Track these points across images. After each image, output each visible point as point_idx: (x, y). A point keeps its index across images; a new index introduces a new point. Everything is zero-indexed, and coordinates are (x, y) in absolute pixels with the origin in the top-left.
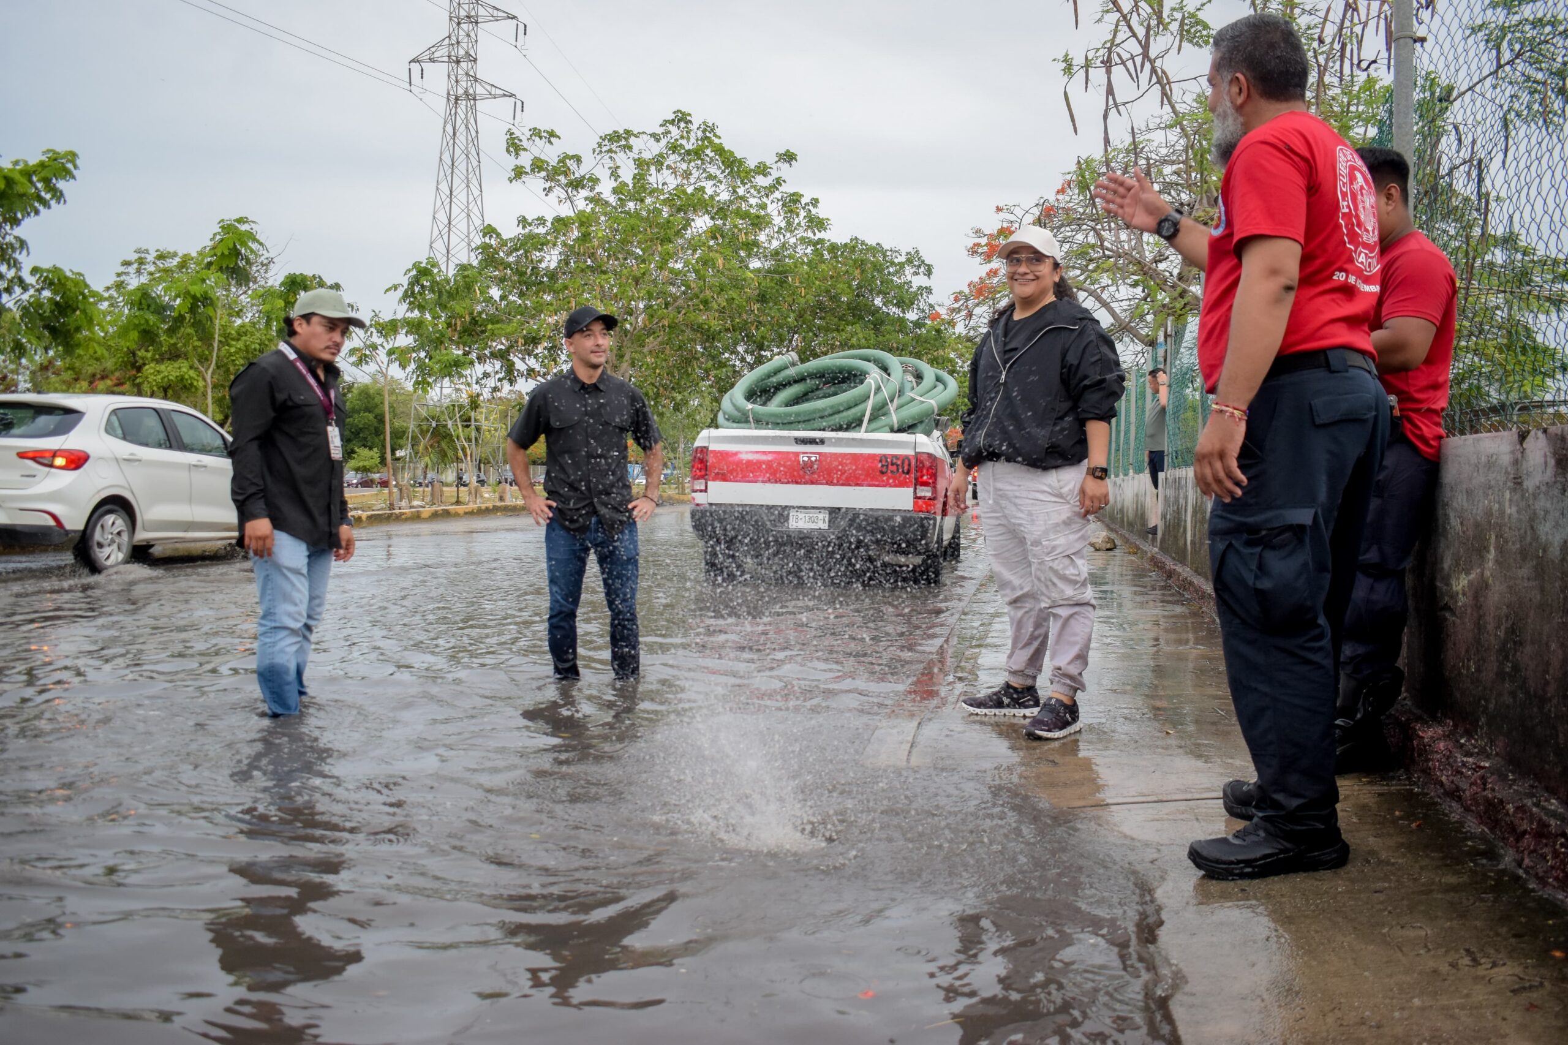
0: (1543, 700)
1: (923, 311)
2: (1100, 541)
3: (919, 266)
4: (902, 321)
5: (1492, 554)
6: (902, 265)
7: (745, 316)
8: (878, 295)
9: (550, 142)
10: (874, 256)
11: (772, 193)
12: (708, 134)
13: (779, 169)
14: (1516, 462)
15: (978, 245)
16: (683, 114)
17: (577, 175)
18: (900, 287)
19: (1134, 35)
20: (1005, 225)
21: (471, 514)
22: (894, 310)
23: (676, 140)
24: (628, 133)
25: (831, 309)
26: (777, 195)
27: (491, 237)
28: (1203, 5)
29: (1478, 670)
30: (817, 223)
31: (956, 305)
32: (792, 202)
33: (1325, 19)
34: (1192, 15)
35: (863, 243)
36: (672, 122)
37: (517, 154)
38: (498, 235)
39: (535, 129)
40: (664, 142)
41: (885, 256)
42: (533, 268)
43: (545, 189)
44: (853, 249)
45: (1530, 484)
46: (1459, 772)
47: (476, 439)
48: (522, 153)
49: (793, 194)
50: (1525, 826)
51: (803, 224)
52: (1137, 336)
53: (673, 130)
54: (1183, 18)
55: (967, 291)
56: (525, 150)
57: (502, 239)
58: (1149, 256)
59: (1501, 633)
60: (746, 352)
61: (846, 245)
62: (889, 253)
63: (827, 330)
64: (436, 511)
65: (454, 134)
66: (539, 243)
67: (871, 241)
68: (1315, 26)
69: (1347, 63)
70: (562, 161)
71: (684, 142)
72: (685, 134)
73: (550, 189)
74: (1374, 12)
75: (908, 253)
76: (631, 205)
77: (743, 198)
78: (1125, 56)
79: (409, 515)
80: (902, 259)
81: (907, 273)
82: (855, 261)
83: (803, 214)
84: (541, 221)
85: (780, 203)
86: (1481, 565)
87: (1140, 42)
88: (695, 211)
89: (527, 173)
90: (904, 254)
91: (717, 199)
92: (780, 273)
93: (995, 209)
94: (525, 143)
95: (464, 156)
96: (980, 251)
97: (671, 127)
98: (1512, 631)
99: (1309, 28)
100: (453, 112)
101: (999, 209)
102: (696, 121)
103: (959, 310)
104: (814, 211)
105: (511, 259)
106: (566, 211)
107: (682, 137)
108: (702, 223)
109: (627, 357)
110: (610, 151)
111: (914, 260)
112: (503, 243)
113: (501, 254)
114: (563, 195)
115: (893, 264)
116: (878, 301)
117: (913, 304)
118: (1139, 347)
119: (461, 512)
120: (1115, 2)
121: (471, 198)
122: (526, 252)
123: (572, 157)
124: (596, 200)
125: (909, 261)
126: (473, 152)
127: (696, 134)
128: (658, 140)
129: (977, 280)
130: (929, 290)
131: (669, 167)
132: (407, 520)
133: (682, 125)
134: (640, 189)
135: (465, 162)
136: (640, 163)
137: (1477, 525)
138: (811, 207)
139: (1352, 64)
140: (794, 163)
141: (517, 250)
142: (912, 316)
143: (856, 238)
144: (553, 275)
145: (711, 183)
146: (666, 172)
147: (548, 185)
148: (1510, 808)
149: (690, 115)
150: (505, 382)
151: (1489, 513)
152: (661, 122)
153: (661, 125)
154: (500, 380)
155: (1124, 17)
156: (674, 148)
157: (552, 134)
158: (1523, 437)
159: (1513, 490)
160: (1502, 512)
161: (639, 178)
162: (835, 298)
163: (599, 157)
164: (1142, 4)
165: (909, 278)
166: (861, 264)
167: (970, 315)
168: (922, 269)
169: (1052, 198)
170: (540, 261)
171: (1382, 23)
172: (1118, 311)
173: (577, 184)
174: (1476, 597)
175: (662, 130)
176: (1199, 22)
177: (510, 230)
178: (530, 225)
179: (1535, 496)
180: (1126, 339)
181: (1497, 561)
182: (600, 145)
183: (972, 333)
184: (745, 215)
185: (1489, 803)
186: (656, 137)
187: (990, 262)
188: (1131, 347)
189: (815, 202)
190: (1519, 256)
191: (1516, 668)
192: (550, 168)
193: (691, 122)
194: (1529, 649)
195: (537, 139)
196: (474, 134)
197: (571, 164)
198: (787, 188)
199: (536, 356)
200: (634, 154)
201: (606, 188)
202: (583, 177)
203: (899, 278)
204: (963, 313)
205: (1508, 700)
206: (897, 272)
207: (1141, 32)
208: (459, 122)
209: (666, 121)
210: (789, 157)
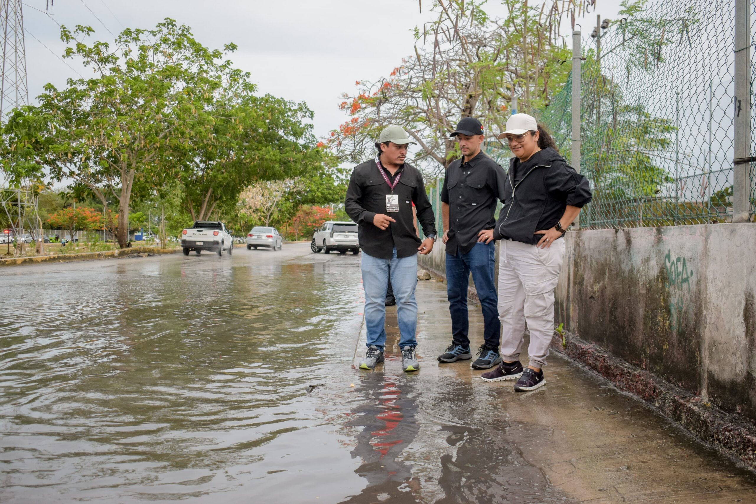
0: (623, 328)
1: (308, 139)
2: (422, 275)
3: (306, 112)
4: (295, 144)
5: (607, 276)
6: (295, 111)
7: (205, 142)
8: (281, 129)
9: (88, 34)
10: (280, 106)
11: (224, 69)
12: (185, 33)
13: (226, 54)
14: (614, 241)
15: (345, 103)
16: (171, 20)
17: (106, 55)
18: (295, 123)
19: (449, 18)
20: (362, 93)
21: (45, 261)
22: (291, 138)
23: (166, 35)
24: (138, 31)
25: (253, 137)
26: (227, 70)
27: (50, 91)
28: (483, 3)
29: (603, 321)
30: (250, 87)
31: (332, 138)
32: (235, 75)
33: (541, 13)
34: (478, 7)
35: (273, 97)
36: (164, 25)
37: (68, 41)
38: (55, 90)
39: (79, 26)
40: (158, 36)
41: (285, 105)
42: (75, 111)
43: (84, 63)
44: (267, 101)
45: (619, 249)
46: (596, 359)
47: (21, 213)
48: (71, 40)
49: (236, 70)
50: (617, 372)
51: (240, 87)
52: (436, 158)
53: (165, 30)
54: (473, 9)
55: (339, 130)
56: (73, 38)
57: (57, 92)
58: (442, 112)
59: (610, 305)
60: (201, 161)
61: (262, 99)
62: (288, 104)
63: (251, 149)
64: (25, 260)
65: (7, 17)
66: (83, 95)
67: (278, 97)
68: (537, 15)
69: (553, 32)
70: (97, 46)
71: (170, 37)
72: (171, 32)
73: (88, 62)
74: (566, 8)
75: (299, 104)
76: (136, 73)
77: (206, 71)
78: (445, 28)
79: (10, 262)
80: (295, 107)
81: (298, 116)
82: (268, 108)
83: (241, 81)
84: (82, 82)
85: (228, 75)
86: (603, 280)
87: (452, 22)
88: (177, 78)
89: (74, 53)
90: (297, 104)
91: (190, 71)
92: (226, 116)
93: (355, 83)
94: (72, 34)
95: (13, 32)
96: (346, 106)
97: (162, 28)
98: (614, 304)
99: (534, 16)
100: (6, 3)
101: (357, 83)
102: (179, 24)
103: (333, 141)
104: (247, 80)
105: (61, 104)
106: (97, 76)
107: (170, 34)
108: (180, 85)
109: (133, 166)
110: (126, 41)
111: (303, 108)
112: (58, 95)
113: (56, 101)
114: (97, 67)
115: (290, 110)
116: (281, 132)
117: (302, 134)
118: (437, 164)
119: (39, 260)
120: (440, 1)
121: (18, 59)
122: (72, 100)
123: (103, 44)
124: (116, 70)
125: (300, 109)
126: (20, 29)
127: (178, 31)
128: (155, 35)
129: (344, 124)
130: (312, 126)
131: (161, 52)
132: (8, 265)
133: (170, 26)
134: (143, 64)
135: (14, 36)
136: (143, 49)
137: (602, 265)
138: (245, 78)
139: (555, 33)
140: (235, 51)
141: (65, 99)
142: (301, 141)
143: (269, 95)
144: (87, 115)
145: (187, 62)
146: (159, 54)
147: (86, 60)
148: (613, 367)
149: (175, 21)
150: (55, 179)
151: (606, 260)
152: (157, 24)
153: (157, 26)
154: (52, 178)
155: (445, 9)
156: (165, 41)
157: (90, 29)
158: (617, 232)
159: (613, 251)
160: (610, 260)
161: (143, 57)
162: (255, 130)
163: (119, 45)
164: (454, 4)
165: (300, 119)
166: (272, 110)
167: (340, 144)
168: (308, 114)
169: (388, 78)
170: (80, 106)
171: (570, 14)
172: (425, 143)
173: (105, 60)
174: (602, 292)
175: (157, 29)
176: (480, 11)
177: (62, 87)
178: (75, 84)
179: (620, 254)
180: (429, 159)
181: (609, 278)
182: (120, 38)
183: (341, 154)
184: (207, 81)
185: (606, 367)
186: (153, 33)
187: (354, 114)
188: (432, 164)
189: (248, 75)
190: (643, 118)
191: (615, 318)
192: (87, 49)
193: (175, 25)
194: (619, 310)
195: (81, 32)
196: (20, 18)
197: (102, 48)
198: (233, 67)
199: (75, 164)
200: (140, 43)
201: (122, 64)
202: (109, 56)
203: (294, 119)
204: (336, 143)
205: (612, 330)
206: (293, 115)
207: (453, 17)
208: (10, 9)
209: (160, 24)
210: (232, 47)
